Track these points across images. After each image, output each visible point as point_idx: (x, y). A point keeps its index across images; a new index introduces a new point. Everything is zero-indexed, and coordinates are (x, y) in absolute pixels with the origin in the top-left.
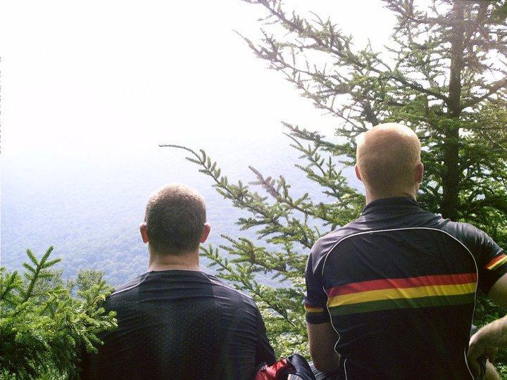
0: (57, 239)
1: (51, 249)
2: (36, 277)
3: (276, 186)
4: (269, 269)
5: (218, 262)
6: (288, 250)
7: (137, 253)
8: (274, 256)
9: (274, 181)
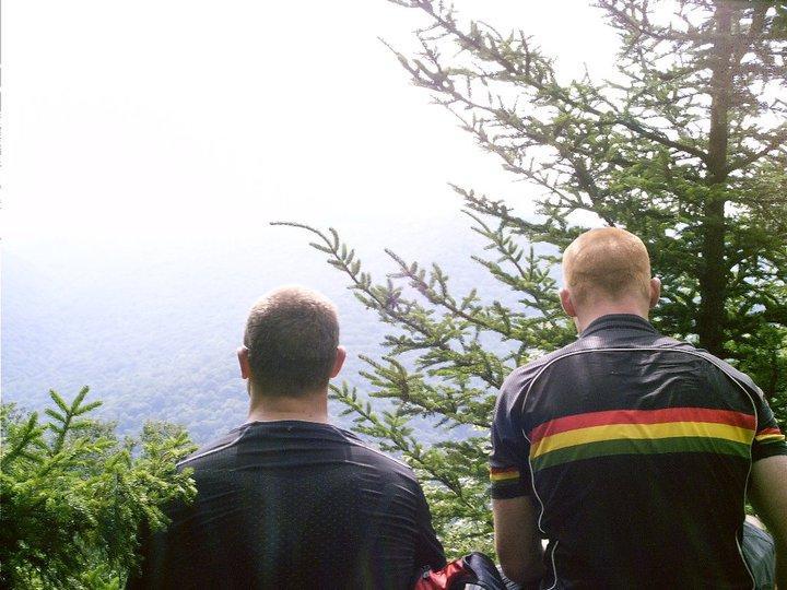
0: (104, 373)
1: (86, 390)
2: (66, 428)
3: (427, 280)
4: (431, 410)
5: (356, 408)
6: (463, 386)
7: (228, 394)
8: (440, 392)
9: (423, 271)
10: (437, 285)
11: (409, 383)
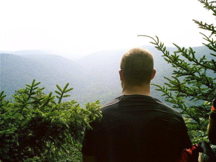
1: (68, 84)
2: (62, 97)
3: (188, 53)
4: (189, 95)
5: (167, 94)
6: (199, 87)
8: (192, 89)
9: (186, 50)
10: (191, 54)
11: (181, 86)
